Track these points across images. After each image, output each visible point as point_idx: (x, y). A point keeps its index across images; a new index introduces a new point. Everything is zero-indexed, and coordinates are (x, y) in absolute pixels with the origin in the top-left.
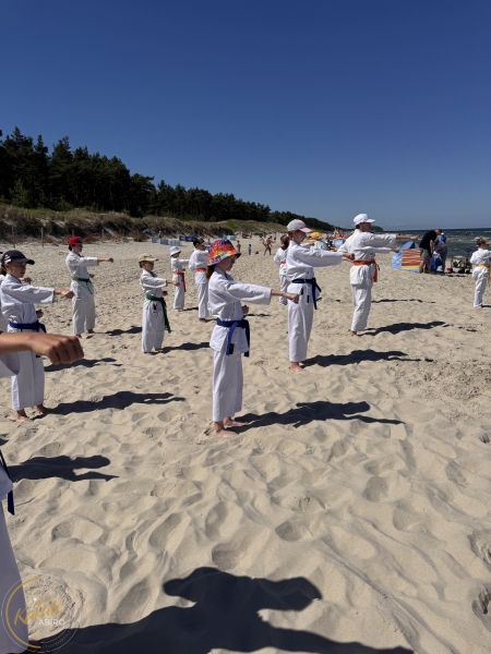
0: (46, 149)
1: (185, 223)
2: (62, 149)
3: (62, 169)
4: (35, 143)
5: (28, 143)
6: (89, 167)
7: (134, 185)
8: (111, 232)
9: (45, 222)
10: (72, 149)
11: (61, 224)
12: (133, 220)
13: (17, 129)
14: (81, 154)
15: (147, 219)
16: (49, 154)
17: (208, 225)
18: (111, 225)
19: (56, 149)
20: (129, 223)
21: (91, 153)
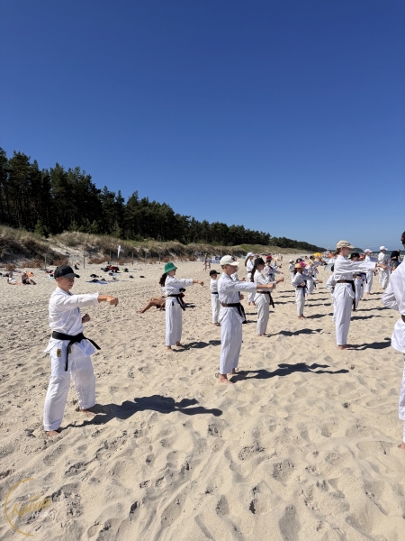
0: (123, 200)
1: (216, 248)
2: (134, 199)
3: (134, 213)
4: (117, 195)
5: (112, 196)
6: (152, 211)
7: (178, 222)
8: (173, 255)
9: (138, 249)
10: (140, 199)
11: (146, 250)
12: (185, 246)
13: (106, 187)
14: (145, 202)
15: (192, 245)
16: (125, 203)
17: (230, 248)
18: (173, 250)
19: (130, 200)
20: (183, 249)
21: (151, 201)
